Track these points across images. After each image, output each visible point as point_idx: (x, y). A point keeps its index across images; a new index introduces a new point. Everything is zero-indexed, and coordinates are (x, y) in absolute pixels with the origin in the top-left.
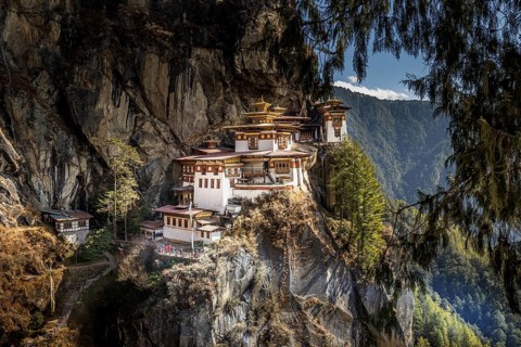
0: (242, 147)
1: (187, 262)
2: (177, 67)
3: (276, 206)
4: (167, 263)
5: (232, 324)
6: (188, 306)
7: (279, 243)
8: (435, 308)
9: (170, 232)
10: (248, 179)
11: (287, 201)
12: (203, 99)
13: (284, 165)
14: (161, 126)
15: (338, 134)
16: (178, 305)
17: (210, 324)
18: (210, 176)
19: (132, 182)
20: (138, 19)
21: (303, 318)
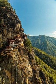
0: (16, 39)
1: (10, 52)
2: (8, 30)
3: (20, 46)
4: (7, 53)
5: (15, 59)
6: (10, 58)
7: (20, 50)
8: (36, 57)
9: (7, 49)
10: (16, 43)
11: (21, 45)
12: (11, 34)
13: (20, 41)
14: (6, 37)
15: (26, 38)
16: (8, 58)
17: (12, 60)
18: (12, 43)
19: (2, 44)
20: (3, 25)
21: (23, 58)
